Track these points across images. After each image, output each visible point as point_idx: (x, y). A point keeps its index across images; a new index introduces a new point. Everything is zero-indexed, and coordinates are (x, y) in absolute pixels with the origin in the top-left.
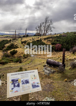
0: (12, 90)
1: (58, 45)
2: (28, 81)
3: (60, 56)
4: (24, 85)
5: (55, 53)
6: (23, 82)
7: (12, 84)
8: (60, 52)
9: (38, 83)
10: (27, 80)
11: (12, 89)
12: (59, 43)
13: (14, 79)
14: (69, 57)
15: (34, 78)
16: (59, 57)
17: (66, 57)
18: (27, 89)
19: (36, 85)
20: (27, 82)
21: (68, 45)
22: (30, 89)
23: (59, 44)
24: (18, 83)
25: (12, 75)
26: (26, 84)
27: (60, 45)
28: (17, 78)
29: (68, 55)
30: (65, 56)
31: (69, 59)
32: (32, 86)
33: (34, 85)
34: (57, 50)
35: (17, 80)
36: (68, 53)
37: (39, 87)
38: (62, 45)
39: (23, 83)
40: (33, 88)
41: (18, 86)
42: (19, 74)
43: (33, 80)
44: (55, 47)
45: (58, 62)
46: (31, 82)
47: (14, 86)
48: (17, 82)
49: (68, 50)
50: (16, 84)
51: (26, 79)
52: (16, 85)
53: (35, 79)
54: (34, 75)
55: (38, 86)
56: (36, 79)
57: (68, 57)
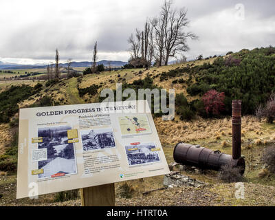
0: (40, 167)
1: (213, 95)
2: (108, 136)
3: (223, 134)
4: (91, 150)
5: (205, 124)
6: (87, 141)
7: (40, 147)
8: (222, 118)
9: (154, 147)
10: (105, 135)
11: (41, 165)
12: (214, 88)
13: (50, 131)
14: (257, 136)
15: (133, 127)
16: (218, 138)
17: (243, 136)
18: (106, 168)
19: (143, 154)
20: (106, 141)
21: (247, 95)
22: (118, 166)
23: (214, 92)
24: (66, 142)
25: (39, 115)
26: (100, 149)
27: (219, 95)
28: (64, 125)
29: (251, 127)
30: (242, 132)
31: (256, 141)
32: (130, 156)
33: (137, 152)
34: (211, 111)
35: (64, 134)
36: (250, 123)
37: (158, 159)
38: (227, 94)
39: (90, 144)
40: (133, 163)
41: (69, 153)
42: (70, 112)
43: (131, 136)
44: (203, 104)
45: (218, 152)
46: (123, 142)
47: (51, 154)
48: (64, 139)
49: (249, 110)
50: (59, 148)
51: (100, 130)
52: (59, 152)
53: (138, 130)
54: (135, 119)
55: (151, 158)
56: (141, 132)
57: (252, 134)
